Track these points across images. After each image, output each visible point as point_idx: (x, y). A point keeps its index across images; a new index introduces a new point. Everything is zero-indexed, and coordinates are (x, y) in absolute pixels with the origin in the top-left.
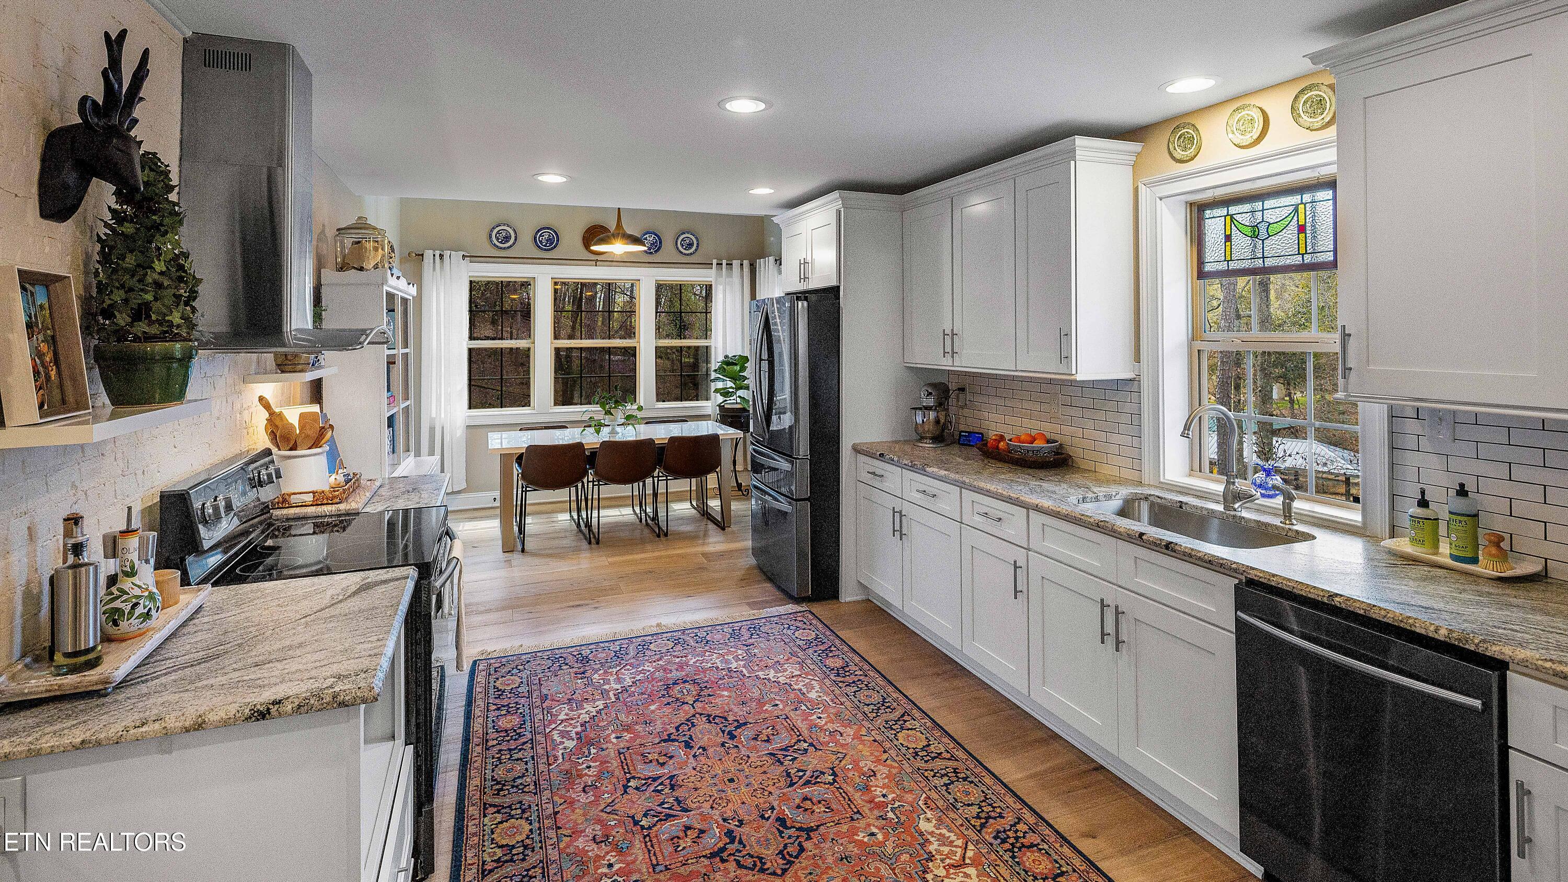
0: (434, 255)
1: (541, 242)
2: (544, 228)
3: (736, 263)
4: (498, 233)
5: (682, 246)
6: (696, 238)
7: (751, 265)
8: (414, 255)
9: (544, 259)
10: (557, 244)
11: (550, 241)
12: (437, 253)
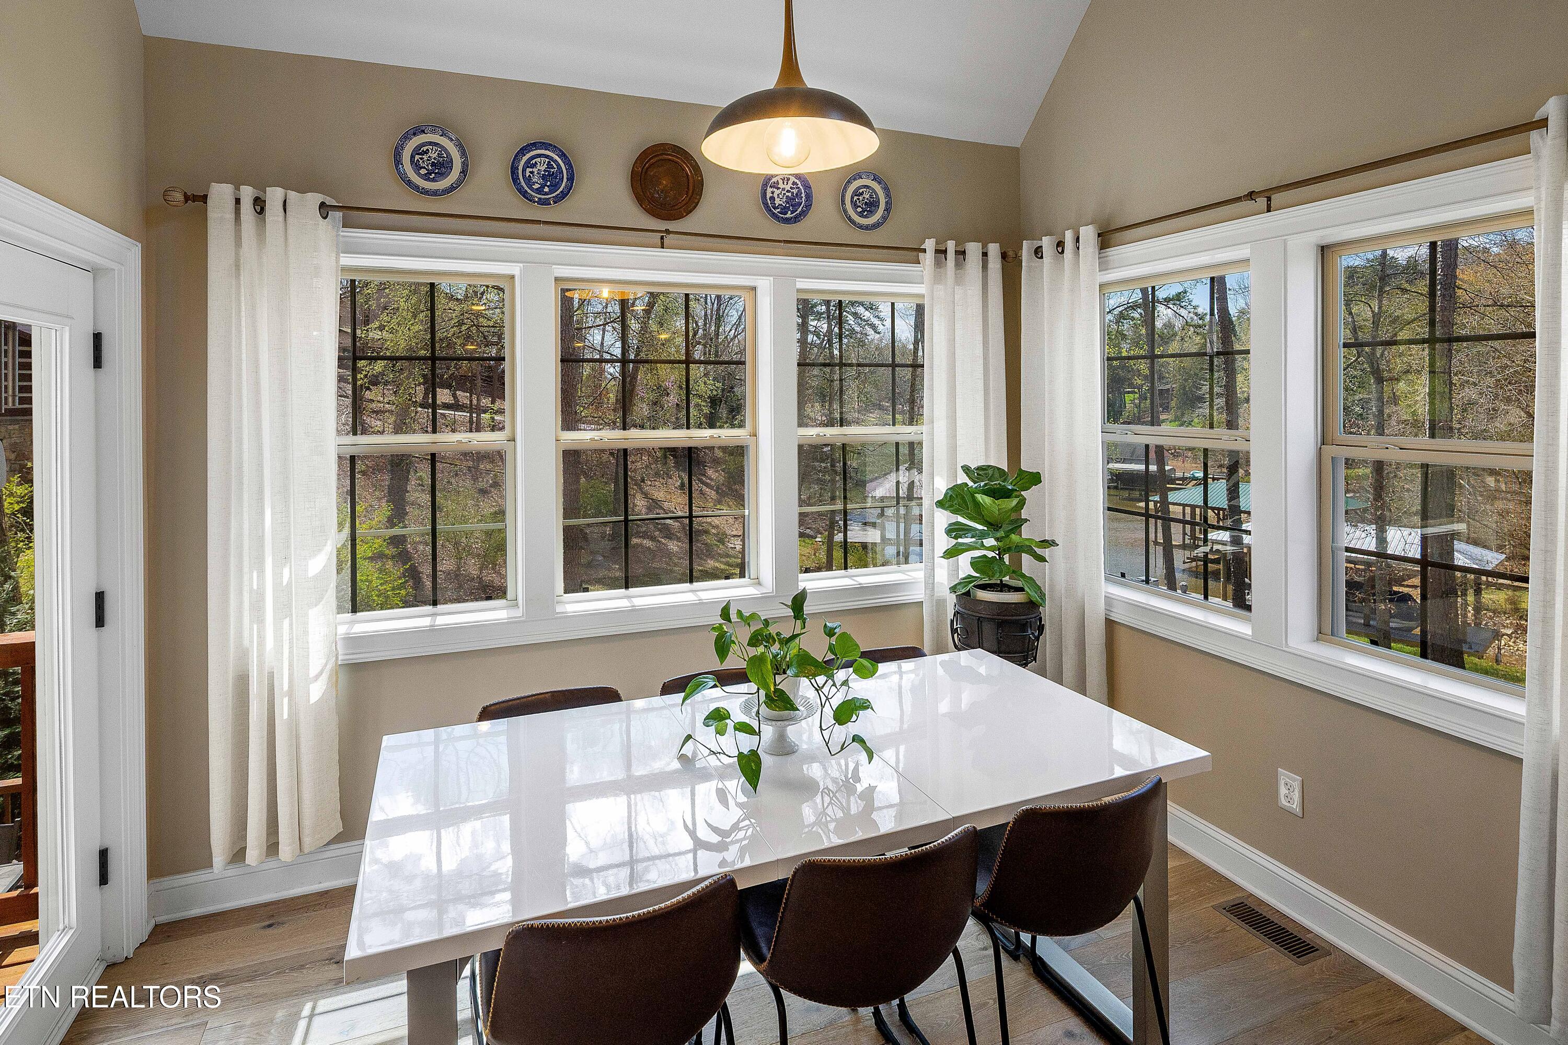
0: (238, 201)
1: (528, 181)
2: (534, 145)
3: (974, 249)
4: (418, 151)
5: (855, 206)
6: (886, 190)
7: (1004, 256)
8: (179, 197)
9: (538, 222)
10: (569, 188)
11: (552, 178)
12: (247, 193)
